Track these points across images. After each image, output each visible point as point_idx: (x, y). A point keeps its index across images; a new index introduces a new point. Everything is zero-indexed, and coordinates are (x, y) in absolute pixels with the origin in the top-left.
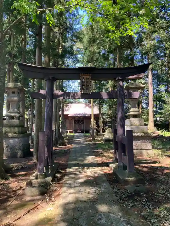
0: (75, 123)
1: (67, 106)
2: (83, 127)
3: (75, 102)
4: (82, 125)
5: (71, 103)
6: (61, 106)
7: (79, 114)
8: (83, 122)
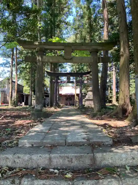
0: (66, 100)
1: (61, 88)
2: (71, 102)
3: (66, 86)
4: (71, 101)
5: (64, 86)
6: (58, 88)
7: (69, 94)
8: (71, 99)
